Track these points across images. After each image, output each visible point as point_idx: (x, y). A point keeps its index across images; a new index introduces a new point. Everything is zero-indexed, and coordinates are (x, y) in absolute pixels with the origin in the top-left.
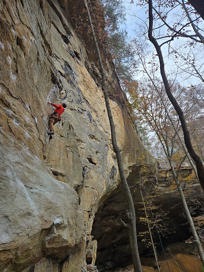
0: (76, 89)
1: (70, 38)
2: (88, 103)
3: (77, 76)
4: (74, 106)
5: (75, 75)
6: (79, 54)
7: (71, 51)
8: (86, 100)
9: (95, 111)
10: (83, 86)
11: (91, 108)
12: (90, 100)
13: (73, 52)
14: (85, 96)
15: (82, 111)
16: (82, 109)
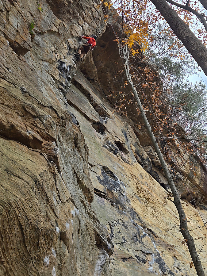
0: (128, 212)
1: (106, 122)
2: (154, 234)
3: (126, 186)
4: (129, 251)
5: (122, 187)
6: (123, 143)
7: (110, 144)
8: (148, 229)
9: (170, 248)
10: (138, 202)
11: (162, 243)
12: (156, 228)
13: (114, 143)
14: (146, 222)
15: (144, 258)
16: (144, 252)
